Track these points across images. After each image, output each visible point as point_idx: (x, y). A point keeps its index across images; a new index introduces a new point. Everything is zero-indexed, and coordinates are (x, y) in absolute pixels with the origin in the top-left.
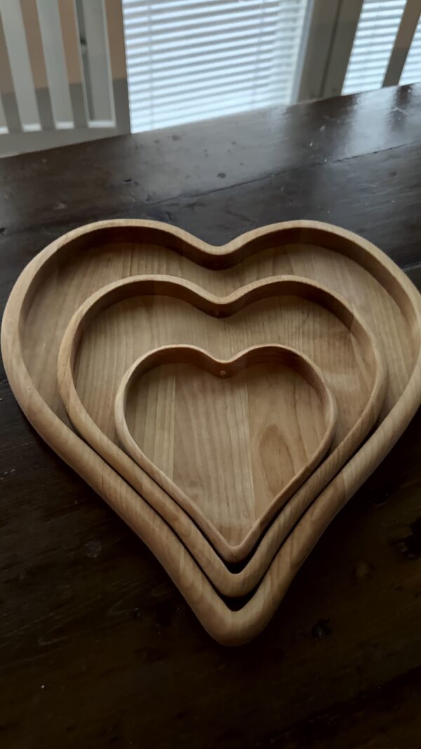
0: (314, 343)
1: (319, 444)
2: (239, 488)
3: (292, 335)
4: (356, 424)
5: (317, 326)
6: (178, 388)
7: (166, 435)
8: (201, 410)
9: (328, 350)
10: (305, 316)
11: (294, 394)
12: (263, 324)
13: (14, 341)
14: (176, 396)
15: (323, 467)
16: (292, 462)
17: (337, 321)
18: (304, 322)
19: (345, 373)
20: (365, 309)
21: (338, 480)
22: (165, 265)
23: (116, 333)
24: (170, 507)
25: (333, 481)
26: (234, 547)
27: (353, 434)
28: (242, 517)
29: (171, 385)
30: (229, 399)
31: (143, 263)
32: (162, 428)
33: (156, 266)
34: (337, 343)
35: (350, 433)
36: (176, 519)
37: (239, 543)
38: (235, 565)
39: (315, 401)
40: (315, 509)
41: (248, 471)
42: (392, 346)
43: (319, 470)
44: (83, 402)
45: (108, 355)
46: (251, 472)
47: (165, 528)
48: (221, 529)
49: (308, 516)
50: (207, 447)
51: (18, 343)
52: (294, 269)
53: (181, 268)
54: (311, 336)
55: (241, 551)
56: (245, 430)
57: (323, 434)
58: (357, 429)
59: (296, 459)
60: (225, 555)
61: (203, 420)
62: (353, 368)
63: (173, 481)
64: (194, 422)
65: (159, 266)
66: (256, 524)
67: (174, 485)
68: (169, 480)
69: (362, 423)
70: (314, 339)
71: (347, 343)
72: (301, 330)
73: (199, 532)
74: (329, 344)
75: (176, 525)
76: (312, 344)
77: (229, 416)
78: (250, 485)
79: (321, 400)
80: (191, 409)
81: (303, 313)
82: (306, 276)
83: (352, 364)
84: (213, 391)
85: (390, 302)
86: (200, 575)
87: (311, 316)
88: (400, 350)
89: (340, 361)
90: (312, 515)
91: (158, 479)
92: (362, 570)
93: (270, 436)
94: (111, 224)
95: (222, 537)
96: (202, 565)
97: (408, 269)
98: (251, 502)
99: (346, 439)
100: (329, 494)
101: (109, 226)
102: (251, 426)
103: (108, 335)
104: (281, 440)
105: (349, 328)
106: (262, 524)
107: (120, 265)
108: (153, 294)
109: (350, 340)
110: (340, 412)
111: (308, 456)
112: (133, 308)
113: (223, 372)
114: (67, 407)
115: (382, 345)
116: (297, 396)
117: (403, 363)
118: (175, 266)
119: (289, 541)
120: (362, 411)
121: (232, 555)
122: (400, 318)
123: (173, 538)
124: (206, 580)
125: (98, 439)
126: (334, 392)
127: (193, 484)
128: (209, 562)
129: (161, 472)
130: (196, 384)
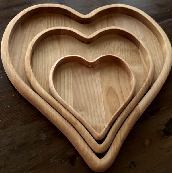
0: (125, 53)
1: (129, 94)
2: (99, 111)
3: (116, 51)
4: (143, 86)
5: (126, 47)
6: (73, 72)
7: (69, 91)
8: (82, 81)
9: (131, 56)
10: (121, 43)
11: (118, 74)
12: (104, 46)
13: (7, 54)
14: (72, 76)
15: (131, 102)
16: (119, 101)
17: (134, 45)
18: (120, 45)
19: (138, 66)
20: (144, 40)
21: (137, 108)
22: (64, 22)
23: (46, 50)
24: (73, 119)
25: (135, 109)
26: (99, 134)
27: (142, 90)
28: (101, 123)
29: (70, 71)
30: (93, 76)
31: (55, 21)
32: (68, 88)
33: (60, 23)
34: (134, 54)
35: (141, 89)
36: (76, 124)
37: (100, 133)
38: (100, 141)
39: (127, 77)
40: (129, 119)
41: (102, 105)
42: (155, 54)
43: (130, 104)
44: (35, 77)
45: (44, 59)
46: (103, 105)
47: (72, 128)
48: (93, 127)
49: (126, 122)
50: (86, 96)
51: (8, 55)
52: (116, 24)
53: (71, 24)
54: (124, 51)
55: (102, 136)
56: (100, 88)
57: (130, 90)
58: (144, 88)
59: (120, 99)
60: (96, 137)
61: (83, 85)
62: (140, 64)
63: (73, 108)
64: (80, 86)
65: (62, 22)
66: (107, 126)
67: (75, 111)
68: (71, 107)
69: (145, 85)
70: (125, 52)
71: (138, 54)
72: (120, 48)
73: (85, 129)
74: (131, 54)
75: (76, 126)
76: (124, 54)
77: (94, 83)
78: (103, 110)
79: (129, 76)
80: (79, 81)
82: (120, 27)
83: (141, 62)
84: (87, 73)
85: (153, 37)
86: (86, 145)
87: (123, 43)
88: (158, 56)
89: (135, 61)
90: (128, 121)
91: (68, 109)
92: (147, 142)
93: (110, 91)
94: (42, 6)
95: (94, 130)
96: (87, 141)
97: (160, 23)
98: (104, 117)
99: (139, 92)
100: (134, 113)
101: (41, 7)
102: (102, 87)
103: (43, 51)
104: (114, 92)
105: (138, 48)
106: (109, 125)
107: (46, 22)
108: (60, 34)
109: (139, 52)
110: (137, 81)
111: (125, 98)
112: (52, 40)
113: (90, 66)
114: (30, 81)
116: (119, 75)
117: (159, 61)
118: (68, 23)
119: (119, 131)
120: (145, 80)
121: (98, 137)
122: (158, 43)
123: (75, 131)
124: (89, 147)
125: (43, 93)
126: (134, 73)
127: (81, 110)
128: (90, 140)
129: (69, 106)
130: (80, 71)
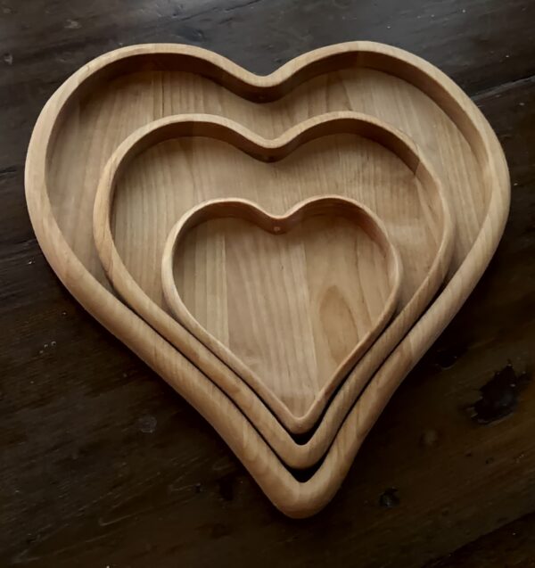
0: (375, 190)
1: (383, 307)
2: (300, 355)
3: (351, 182)
4: (424, 283)
5: (379, 169)
6: (228, 246)
7: (218, 300)
8: (255, 270)
9: (392, 197)
10: (365, 156)
11: (355, 250)
12: (318, 169)
13: (42, 197)
14: (227, 259)
15: (388, 331)
16: (355, 326)
17: (402, 165)
18: (364, 166)
19: (410, 224)
20: (432, 148)
21: (404, 344)
22: (202, 97)
23: (153, 184)
24: (230, 379)
25: (399, 347)
26: (299, 419)
27: (420, 296)
28: (304, 386)
29: (220, 243)
30: (284, 258)
31: (176, 96)
32: (214, 292)
33: (192, 100)
34: (401, 190)
35: (417, 293)
36: (237, 391)
37: (303, 415)
38: (301, 437)
39: (378, 258)
40: (380, 376)
41: (309, 338)
42: (461, 190)
43: (385, 335)
44: (124, 263)
45: (146, 210)
46: (312, 338)
47: (226, 401)
48: (283, 399)
49: (373, 383)
50: (264, 313)
51: (47, 199)
52: (352, 103)
53: (221, 102)
54: (372, 182)
55: (307, 422)
56: (303, 291)
57: (388, 296)
58: (424, 290)
59: (359, 323)
60: (290, 427)
61: (257, 283)
62: (418, 218)
63: (231, 349)
64: (247, 285)
65: (196, 98)
66: (320, 394)
67: (233, 355)
68: (223, 347)
69: (429, 282)
70: (375, 184)
71: (412, 189)
72: (361, 174)
73: (262, 405)
74: (392, 191)
75: (237, 398)
76: (373, 191)
77: (286, 278)
78: (311, 351)
79: (385, 257)
80: (244, 271)
81: (362, 155)
82: (364, 112)
83: (418, 214)
84: (267, 249)
85: (459, 139)
86: (265, 448)
87: (371, 159)
89: (404, 212)
90: (378, 382)
91: (215, 350)
92: (430, 437)
93: (331, 298)
95: (286, 409)
96: (266, 437)
98: (313, 371)
99: (412, 300)
100: (395, 359)
101: (136, 53)
102: (310, 288)
103: (145, 186)
104: (343, 302)
105: (414, 171)
106: (326, 394)
107: (151, 99)
108: (191, 135)
109: (415, 186)
110: (407, 270)
111: (372, 319)
112: (169, 152)
113: (277, 229)
114: (109, 273)
115: (450, 191)
116: (359, 253)
117: (473, 210)
118: (213, 100)
119: (355, 409)
120: (429, 268)
121: (297, 426)
122: (471, 158)
123: (235, 411)
124: (271, 452)
125: (147, 308)
126: (398, 247)
127: (250, 353)
128: (274, 435)
129: (219, 343)
130: (247, 242)
